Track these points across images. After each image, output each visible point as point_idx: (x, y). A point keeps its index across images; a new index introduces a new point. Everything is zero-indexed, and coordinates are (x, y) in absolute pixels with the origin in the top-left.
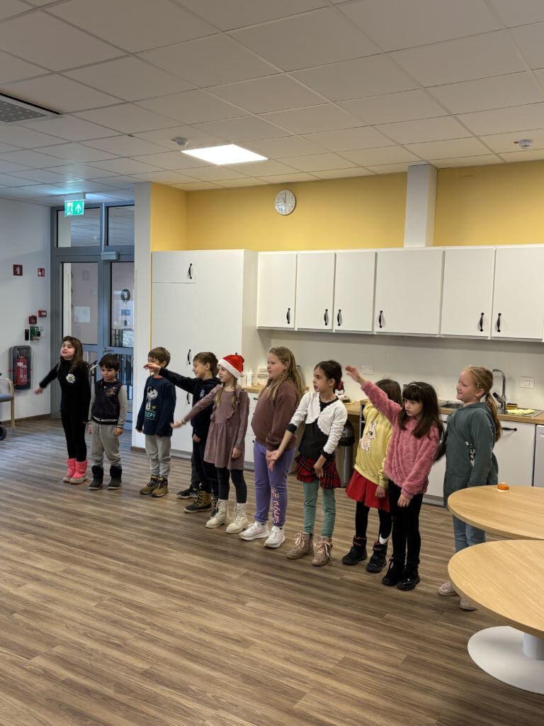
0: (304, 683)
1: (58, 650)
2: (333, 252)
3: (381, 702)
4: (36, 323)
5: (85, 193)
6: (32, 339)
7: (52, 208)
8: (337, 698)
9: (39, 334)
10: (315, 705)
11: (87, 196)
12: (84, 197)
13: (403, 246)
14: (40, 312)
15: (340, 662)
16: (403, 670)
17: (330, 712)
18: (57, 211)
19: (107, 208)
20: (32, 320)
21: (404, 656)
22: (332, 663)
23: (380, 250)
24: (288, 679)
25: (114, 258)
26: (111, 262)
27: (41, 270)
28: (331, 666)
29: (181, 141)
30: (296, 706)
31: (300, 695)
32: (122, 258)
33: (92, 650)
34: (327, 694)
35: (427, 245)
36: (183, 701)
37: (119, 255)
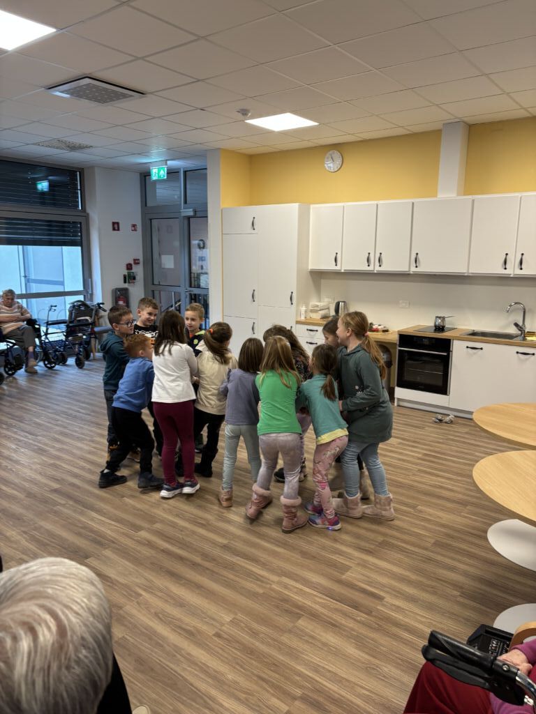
0: (351, 559)
1: (158, 526)
2: (376, 202)
3: (413, 577)
4: (131, 269)
5: (166, 160)
6: (129, 283)
8: (377, 572)
9: (134, 278)
10: (360, 577)
11: (169, 162)
12: (166, 164)
13: (436, 196)
14: (135, 260)
15: (380, 544)
16: (432, 552)
17: (371, 582)
18: (145, 176)
19: (185, 172)
20: (129, 267)
21: (433, 541)
22: (374, 544)
23: (414, 200)
24: (337, 556)
25: (191, 214)
26: (189, 218)
27: (134, 226)
28: (373, 547)
29: (244, 112)
30: (344, 577)
31: (348, 568)
32: (198, 215)
33: (183, 527)
34: (369, 568)
35: (458, 195)
36: (254, 569)
37: (195, 212)
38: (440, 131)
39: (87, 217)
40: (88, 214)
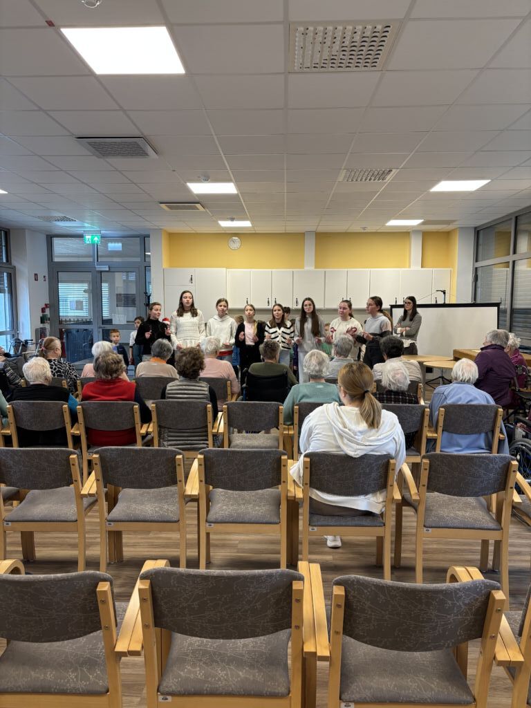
2: (270, 270)
4: (45, 312)
6: (45, 323)
7: (47, 235)
9: (48, 320)
13: (302, 268)
14: (46, 305)
18: (51, 238)
20: (43, 310)
23: (294, 270)
25: (105, 269)
26: (101, 272)
27: (44, 277)
32: (111, 270)
35: (316, 268)
37: (109, 268)
38: (304, 233)
39: (14, 268)
40: (15, 267)
